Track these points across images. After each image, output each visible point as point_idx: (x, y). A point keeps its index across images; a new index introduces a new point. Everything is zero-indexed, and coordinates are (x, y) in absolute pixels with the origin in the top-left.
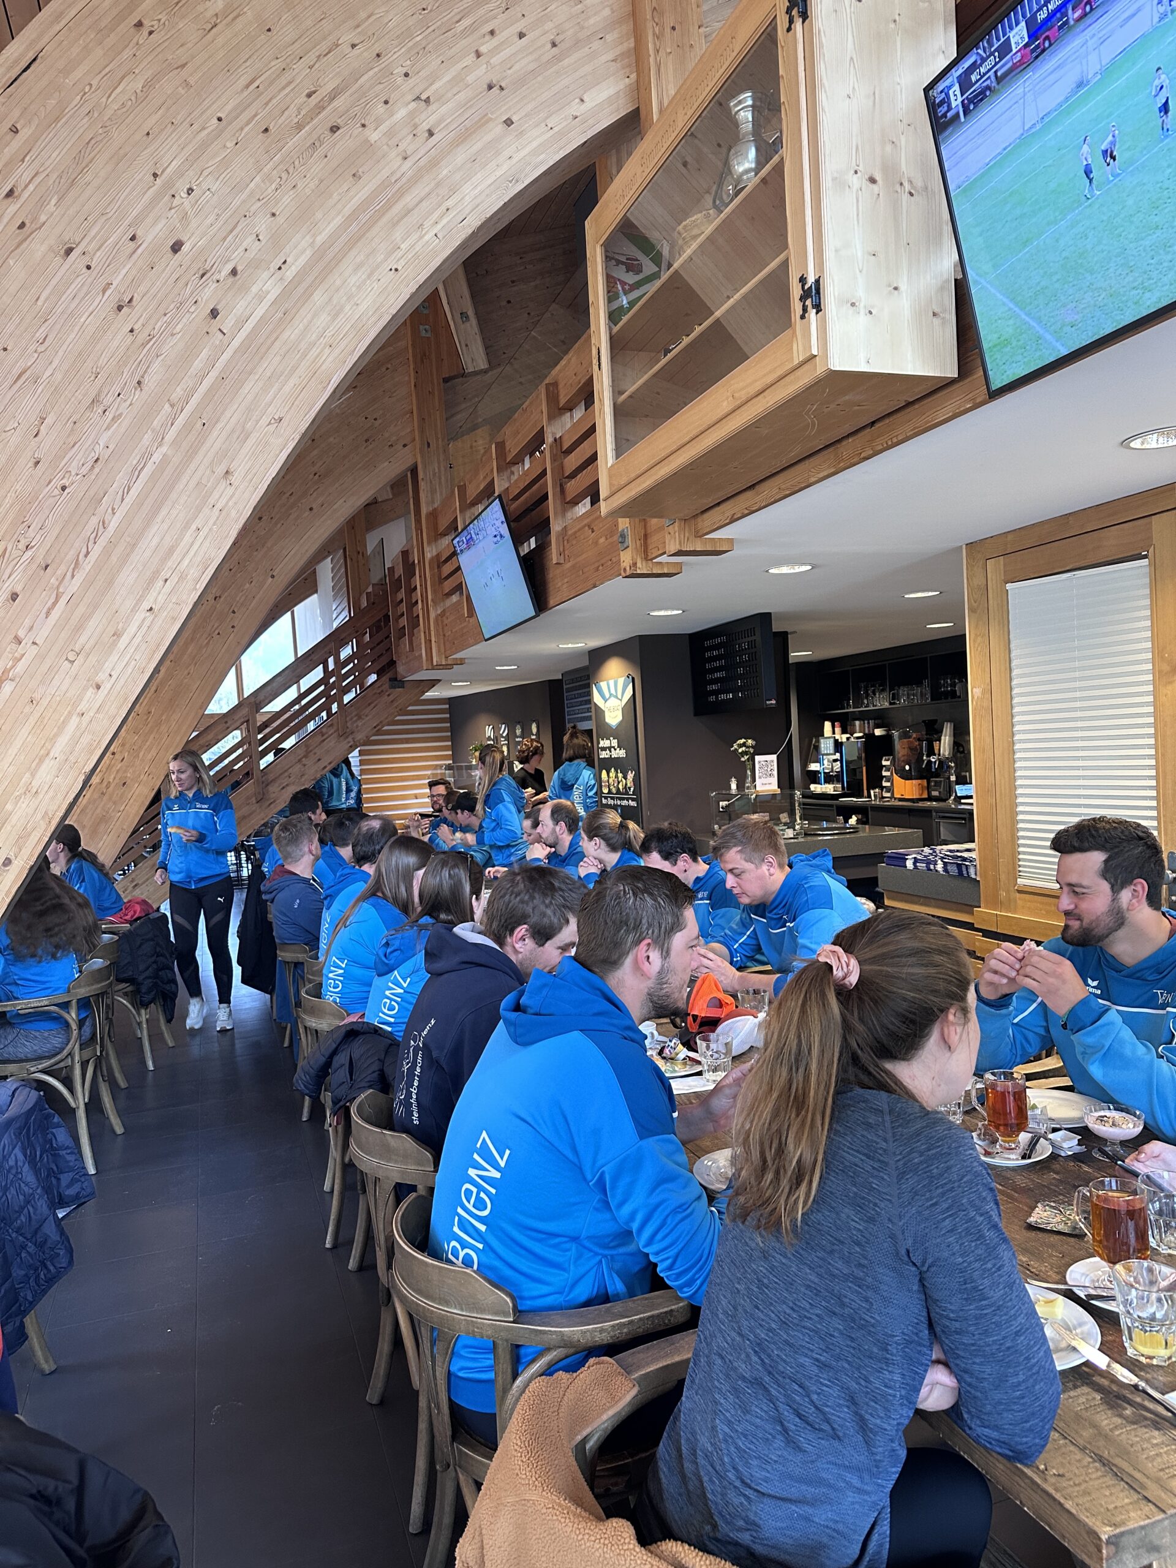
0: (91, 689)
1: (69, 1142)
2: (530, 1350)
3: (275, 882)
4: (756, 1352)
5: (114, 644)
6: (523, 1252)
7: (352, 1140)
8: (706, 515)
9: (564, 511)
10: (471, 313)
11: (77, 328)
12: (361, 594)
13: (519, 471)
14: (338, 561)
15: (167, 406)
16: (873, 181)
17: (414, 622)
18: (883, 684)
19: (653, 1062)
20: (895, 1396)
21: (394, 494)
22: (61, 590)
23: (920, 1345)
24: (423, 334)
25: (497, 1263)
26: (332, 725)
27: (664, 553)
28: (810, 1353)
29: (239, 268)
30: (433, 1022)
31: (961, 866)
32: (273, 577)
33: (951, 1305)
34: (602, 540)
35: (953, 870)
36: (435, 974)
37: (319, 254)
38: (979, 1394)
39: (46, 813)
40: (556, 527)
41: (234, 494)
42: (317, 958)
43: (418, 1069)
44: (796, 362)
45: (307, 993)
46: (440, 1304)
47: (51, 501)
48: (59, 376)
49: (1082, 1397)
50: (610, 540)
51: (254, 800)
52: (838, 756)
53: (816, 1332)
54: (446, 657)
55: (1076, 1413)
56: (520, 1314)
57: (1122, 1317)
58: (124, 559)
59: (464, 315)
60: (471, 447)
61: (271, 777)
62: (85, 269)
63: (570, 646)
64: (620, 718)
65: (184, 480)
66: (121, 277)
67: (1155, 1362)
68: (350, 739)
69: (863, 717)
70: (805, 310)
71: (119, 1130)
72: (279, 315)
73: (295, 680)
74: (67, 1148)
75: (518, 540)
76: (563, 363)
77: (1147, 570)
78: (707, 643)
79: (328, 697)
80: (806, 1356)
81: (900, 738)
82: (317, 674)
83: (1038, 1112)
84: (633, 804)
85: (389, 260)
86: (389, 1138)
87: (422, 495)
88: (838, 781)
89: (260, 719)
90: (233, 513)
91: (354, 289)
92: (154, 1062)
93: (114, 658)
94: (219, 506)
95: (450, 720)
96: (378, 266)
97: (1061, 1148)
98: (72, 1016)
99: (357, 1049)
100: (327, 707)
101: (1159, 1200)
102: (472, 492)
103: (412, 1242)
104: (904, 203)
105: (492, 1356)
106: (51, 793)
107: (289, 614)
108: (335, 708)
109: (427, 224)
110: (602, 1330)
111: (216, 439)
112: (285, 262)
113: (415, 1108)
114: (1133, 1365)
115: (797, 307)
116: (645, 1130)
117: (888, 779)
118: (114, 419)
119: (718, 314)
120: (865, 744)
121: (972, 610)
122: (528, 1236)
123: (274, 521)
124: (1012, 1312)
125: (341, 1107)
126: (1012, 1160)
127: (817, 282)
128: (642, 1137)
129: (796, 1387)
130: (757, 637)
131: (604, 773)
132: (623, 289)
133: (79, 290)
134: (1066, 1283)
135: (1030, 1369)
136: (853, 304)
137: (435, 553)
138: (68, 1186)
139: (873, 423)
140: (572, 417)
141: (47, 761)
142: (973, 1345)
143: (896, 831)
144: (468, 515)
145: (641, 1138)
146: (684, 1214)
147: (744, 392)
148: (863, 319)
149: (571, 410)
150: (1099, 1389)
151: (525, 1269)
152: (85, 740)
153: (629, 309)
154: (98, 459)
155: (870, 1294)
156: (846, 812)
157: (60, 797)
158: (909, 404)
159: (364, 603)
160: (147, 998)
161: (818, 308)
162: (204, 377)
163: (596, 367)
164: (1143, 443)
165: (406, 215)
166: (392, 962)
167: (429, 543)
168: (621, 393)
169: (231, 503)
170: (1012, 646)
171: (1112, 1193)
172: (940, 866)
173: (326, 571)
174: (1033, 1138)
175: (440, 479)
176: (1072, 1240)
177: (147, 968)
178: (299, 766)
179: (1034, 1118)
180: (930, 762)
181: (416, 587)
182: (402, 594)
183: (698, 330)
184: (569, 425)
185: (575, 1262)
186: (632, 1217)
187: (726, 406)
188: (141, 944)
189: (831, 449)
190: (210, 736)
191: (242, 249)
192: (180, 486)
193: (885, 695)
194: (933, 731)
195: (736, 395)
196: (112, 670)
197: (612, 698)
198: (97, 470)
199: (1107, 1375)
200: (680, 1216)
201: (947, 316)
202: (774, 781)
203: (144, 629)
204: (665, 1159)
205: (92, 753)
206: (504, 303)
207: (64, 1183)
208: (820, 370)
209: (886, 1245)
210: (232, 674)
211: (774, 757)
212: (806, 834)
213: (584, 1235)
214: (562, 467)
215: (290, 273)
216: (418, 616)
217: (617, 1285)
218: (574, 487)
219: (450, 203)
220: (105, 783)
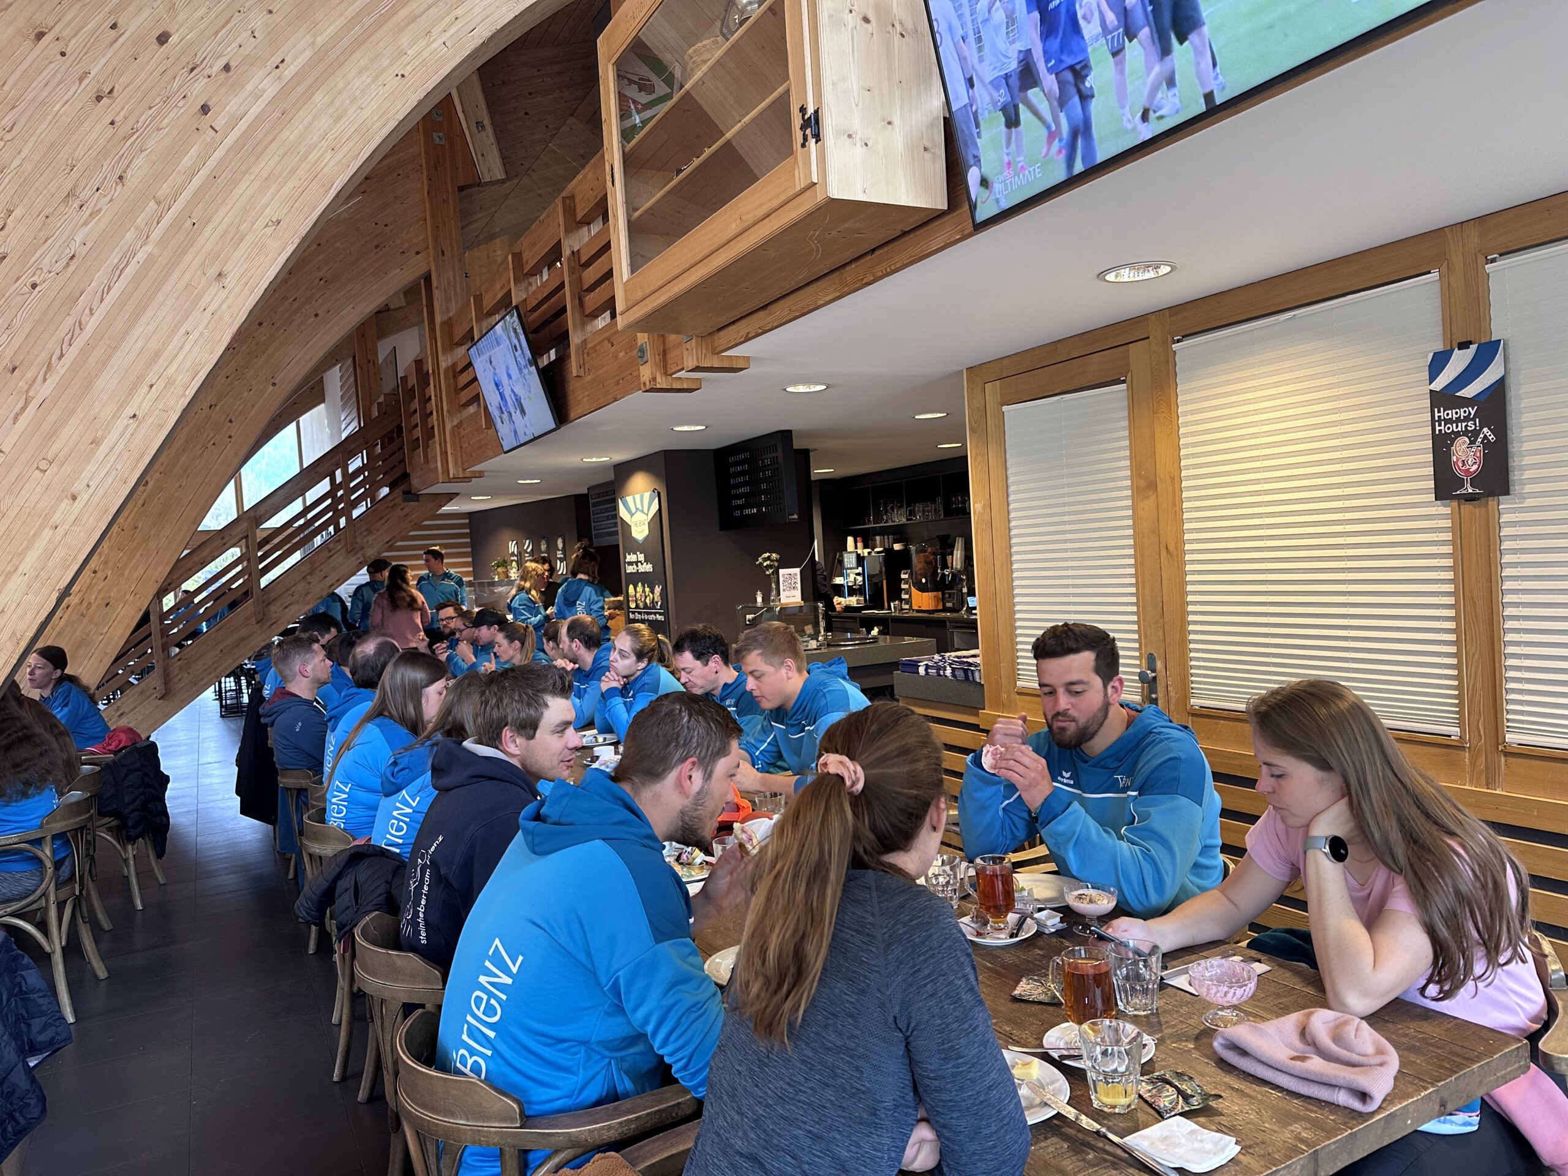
0: (66, 501)
1: (41, 984)
2: (539, 1154)
3: (274, 705)
4: (752, 1128)
5: (93, 452)
6: (532, 1057)
7: (356, 963)
8: (722, 333)
9: (583, 325)
10: (487, 122)
11: (49, 118)
12: (371, 404)
13: (537, 281)
14: (347, 370)
15: (152, 204)
16: (866, 20)
17: (429, 433)
18: (901, 502)
19: (671, 868)
20: (883, 1158)
21: (408, 303)
22: (31, 394)
23: (907, 1107)
24: (437, 141)
25: (506, 1069)
26: (339, 540)
27: (683, 369)
28: (803, 1126)
29: (233, 64)
30: (440, 839)
31: (966, 671)
32: (274, 384)
33: (931, 1064)
34: (622, 354)
35: (960, 675)
36: (443, 790)
37: (320, 55)
38: (956, 1147)
39: (14, 633)
40: (575, 339)
41: (227, 297)
42: (321, 783)
43: (426, 888)
44: (798, 189)
45: (309, 818)
46: (445, 1116)
47: (19, 299)
48: (28, 167)
49: (1052, 1146)
50: (630, 354)
51: (253, 620)
52: (860, 570)
53: (809, 1105)
54: (464, 470)
55: (1046, 1162)
56: (527, 1119)
57: (1089, 1074)
58: (104, 363)
59: (479, 124)
60: (488, 257)
61: (273, 595)
62: (59, 56)
63: (594, 460)
64: (646, 532)
65: (172, 281)
66: (100, 66)
67: (1117, 1110)
68: (359, 555)
69: (883, 532)
70: (805, 139)
71: (102, 974)
72: (277, 114)
73: (299, 493)
74: (39, 990)
75: (537, 350)
76: (580, 177)
77: (1125, 393)
78: (732, 459)
79: (336, 511)
80: (800, 1128)
81: (917, 553)
82: (324, 486)
83: (1025, 893)
84: (660, 618)
85: (395, 66)
86: (395, 958)
87: (437, 305)
88: (861, 594)
89: (260, 536)
90: (227, 317)
91: (358, 92)
92: (142, 901)
93: (91, 468)
94: (211, 309)
95: (470, 535)
96: (384, 70)
97: (1045, 926)
98: (46, 852)
99: (363, 872)
100: (334, 521)
101: (1126, 967)
102: (488, 302)
103: (418, 1058)
104: (896, 44)
105: (499, 1164)
106: (19, 612)
107: (294, 424)
108: (343, 522)
109: (435, 31)
110: (609, 1128)
111: (207, 239)
112: (283, 61)
113: (422, 927)
114: (1097, 1115)
115: (798, 135)
116: (660, 934)
117: (908, 592)
118: (92, 215)
119: (729, 135)
120: (885, 558)
121: (972, 430)
122: (537, 1041)
123: (275, 327)
124: (986, 1068)
125: (346, 933)
126: (1002, 939)
127: (816, 112)
128: (658, 941)
129: (789, 1159)
130: (779, 453)
131: (631, 587)
132: (636, 108)
133: (52, 77)
134: (1042, 1047)
135: (1002, 1120)
136: (850, 136)
137: (450, 363)
138: (40, 1032)
139: (873, 251)
140: (589, 231)
141: (15, 577)
142: (950, 1101)
143: (915, 640)
144: (485, 324)
145: (657, 943)
146: (697, 1014)
147: (751, 215)
148: (859, 149)
149: (589, 224)
150: (1066, 1138)
151: (533, 1074)
152: (60, 553)
153: (642, 128)
154: (73, 256)
155: (861, 1063)
156: (869, 623)
157: (29, 616)
158: (905, 234)
159: (375, 413)
160: (133, 833)
161: (817, 137)
162: (193, 175)
163: (609, 184)
164: (1116, 277)
165: (413, 21)
166: (399, 781)
167: (444, 352)
168: (636, 210)
169: (224, 307)
170: (1009, 464)
171: (1083, 960)
172: (948, 672)
173: (334, 379)
174: (1020, 918)
175: (455, 287)
176: (1051, 1008)
177: (134, 801)
178: (303, 584)
179: (1022, 899)
180: (944, 575)
181: (430, 398)
182: (416, 404)
183: (708, 152)
184: (586, 239)
185: (584, 1064)
186: (646, 1020)
187: (734, 228)
188: (127, 776)
189: (836, 274)
190: (205, 553)
191: (235, 45)
192: (167, 288)
193: (902, 511)
194: (946, 546)
195: (744, 218)
196: (90, 479)
197: (639, 513)
198: (72, 268)
199: (1075, 1125)
200: (694, 1016)
201: (937, 151)
202: (798, 593)
203: (127, 435)
204: (680, 962)
205: (67, 568)
206: (521, 114)
207: (35, 1029)
208: (820, 197)
209: (875, 1015)
210: (231, 487)
211: (797, 571)
212: (829, 645)
213: (593, 1039)
214: (580, 280)
215: (289, 72)
216: (433, 427)
217: (626, 1084)
218: (592, 300)
219: (459, 12)
220: (85, 604)
